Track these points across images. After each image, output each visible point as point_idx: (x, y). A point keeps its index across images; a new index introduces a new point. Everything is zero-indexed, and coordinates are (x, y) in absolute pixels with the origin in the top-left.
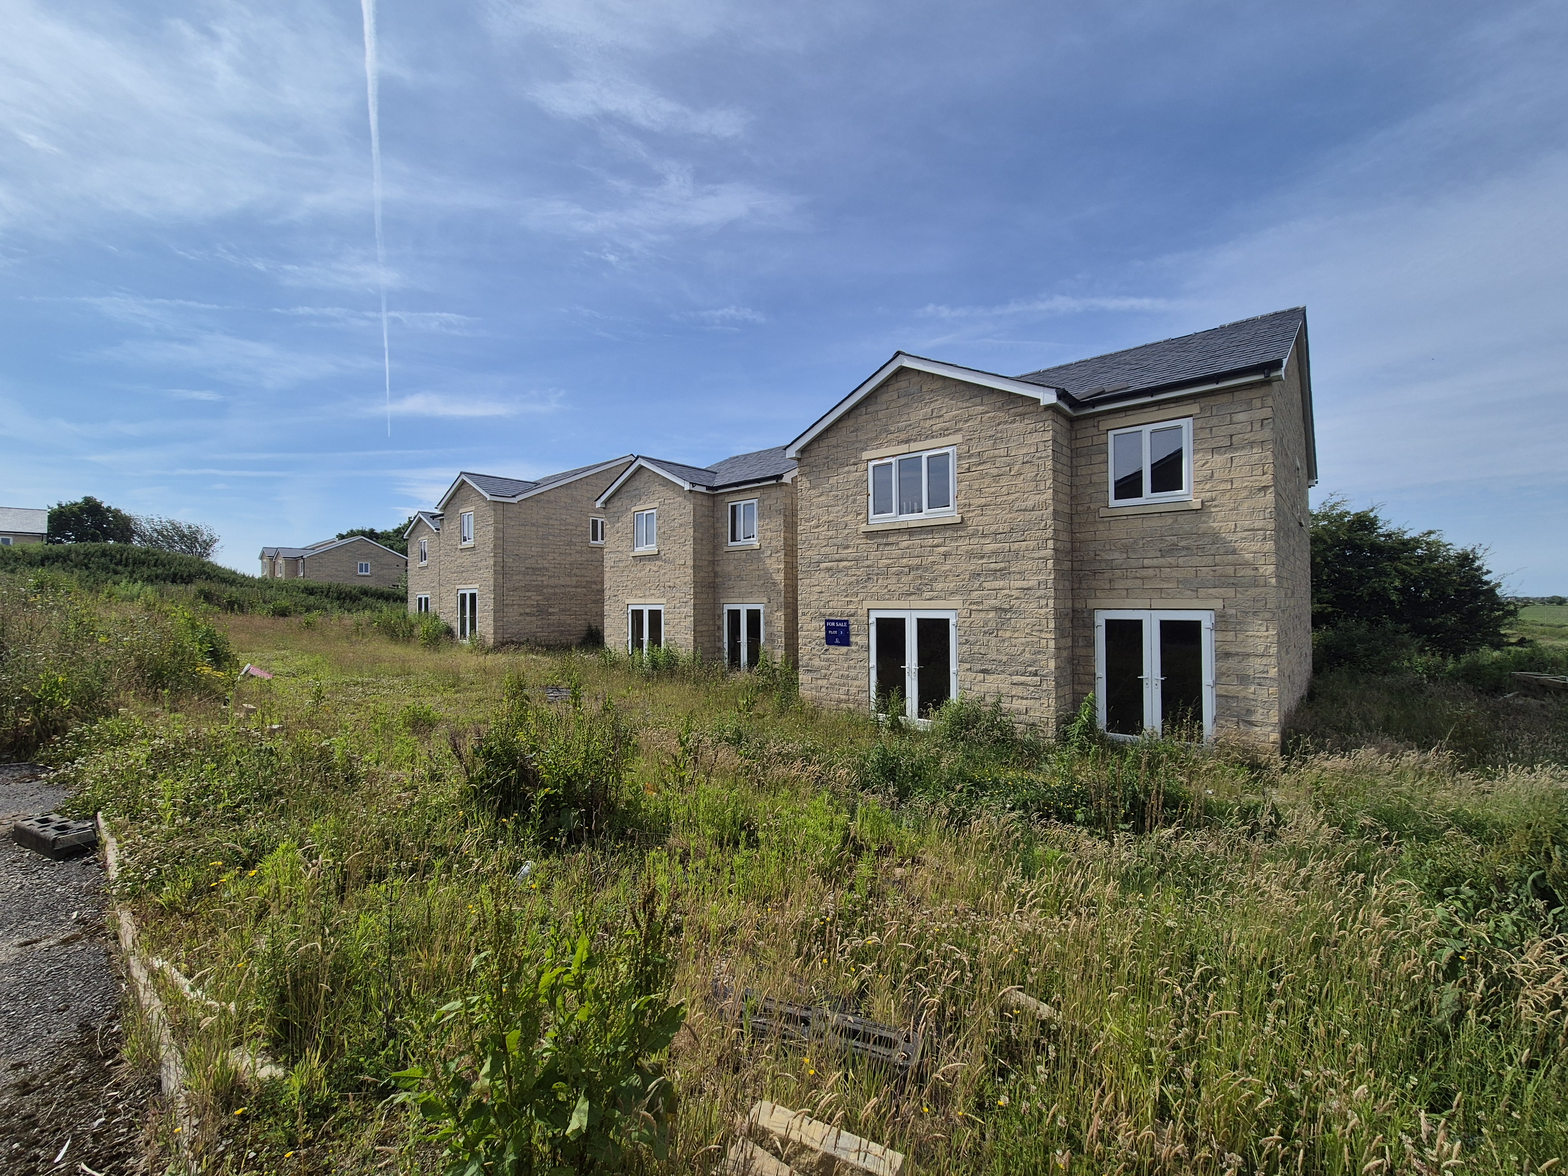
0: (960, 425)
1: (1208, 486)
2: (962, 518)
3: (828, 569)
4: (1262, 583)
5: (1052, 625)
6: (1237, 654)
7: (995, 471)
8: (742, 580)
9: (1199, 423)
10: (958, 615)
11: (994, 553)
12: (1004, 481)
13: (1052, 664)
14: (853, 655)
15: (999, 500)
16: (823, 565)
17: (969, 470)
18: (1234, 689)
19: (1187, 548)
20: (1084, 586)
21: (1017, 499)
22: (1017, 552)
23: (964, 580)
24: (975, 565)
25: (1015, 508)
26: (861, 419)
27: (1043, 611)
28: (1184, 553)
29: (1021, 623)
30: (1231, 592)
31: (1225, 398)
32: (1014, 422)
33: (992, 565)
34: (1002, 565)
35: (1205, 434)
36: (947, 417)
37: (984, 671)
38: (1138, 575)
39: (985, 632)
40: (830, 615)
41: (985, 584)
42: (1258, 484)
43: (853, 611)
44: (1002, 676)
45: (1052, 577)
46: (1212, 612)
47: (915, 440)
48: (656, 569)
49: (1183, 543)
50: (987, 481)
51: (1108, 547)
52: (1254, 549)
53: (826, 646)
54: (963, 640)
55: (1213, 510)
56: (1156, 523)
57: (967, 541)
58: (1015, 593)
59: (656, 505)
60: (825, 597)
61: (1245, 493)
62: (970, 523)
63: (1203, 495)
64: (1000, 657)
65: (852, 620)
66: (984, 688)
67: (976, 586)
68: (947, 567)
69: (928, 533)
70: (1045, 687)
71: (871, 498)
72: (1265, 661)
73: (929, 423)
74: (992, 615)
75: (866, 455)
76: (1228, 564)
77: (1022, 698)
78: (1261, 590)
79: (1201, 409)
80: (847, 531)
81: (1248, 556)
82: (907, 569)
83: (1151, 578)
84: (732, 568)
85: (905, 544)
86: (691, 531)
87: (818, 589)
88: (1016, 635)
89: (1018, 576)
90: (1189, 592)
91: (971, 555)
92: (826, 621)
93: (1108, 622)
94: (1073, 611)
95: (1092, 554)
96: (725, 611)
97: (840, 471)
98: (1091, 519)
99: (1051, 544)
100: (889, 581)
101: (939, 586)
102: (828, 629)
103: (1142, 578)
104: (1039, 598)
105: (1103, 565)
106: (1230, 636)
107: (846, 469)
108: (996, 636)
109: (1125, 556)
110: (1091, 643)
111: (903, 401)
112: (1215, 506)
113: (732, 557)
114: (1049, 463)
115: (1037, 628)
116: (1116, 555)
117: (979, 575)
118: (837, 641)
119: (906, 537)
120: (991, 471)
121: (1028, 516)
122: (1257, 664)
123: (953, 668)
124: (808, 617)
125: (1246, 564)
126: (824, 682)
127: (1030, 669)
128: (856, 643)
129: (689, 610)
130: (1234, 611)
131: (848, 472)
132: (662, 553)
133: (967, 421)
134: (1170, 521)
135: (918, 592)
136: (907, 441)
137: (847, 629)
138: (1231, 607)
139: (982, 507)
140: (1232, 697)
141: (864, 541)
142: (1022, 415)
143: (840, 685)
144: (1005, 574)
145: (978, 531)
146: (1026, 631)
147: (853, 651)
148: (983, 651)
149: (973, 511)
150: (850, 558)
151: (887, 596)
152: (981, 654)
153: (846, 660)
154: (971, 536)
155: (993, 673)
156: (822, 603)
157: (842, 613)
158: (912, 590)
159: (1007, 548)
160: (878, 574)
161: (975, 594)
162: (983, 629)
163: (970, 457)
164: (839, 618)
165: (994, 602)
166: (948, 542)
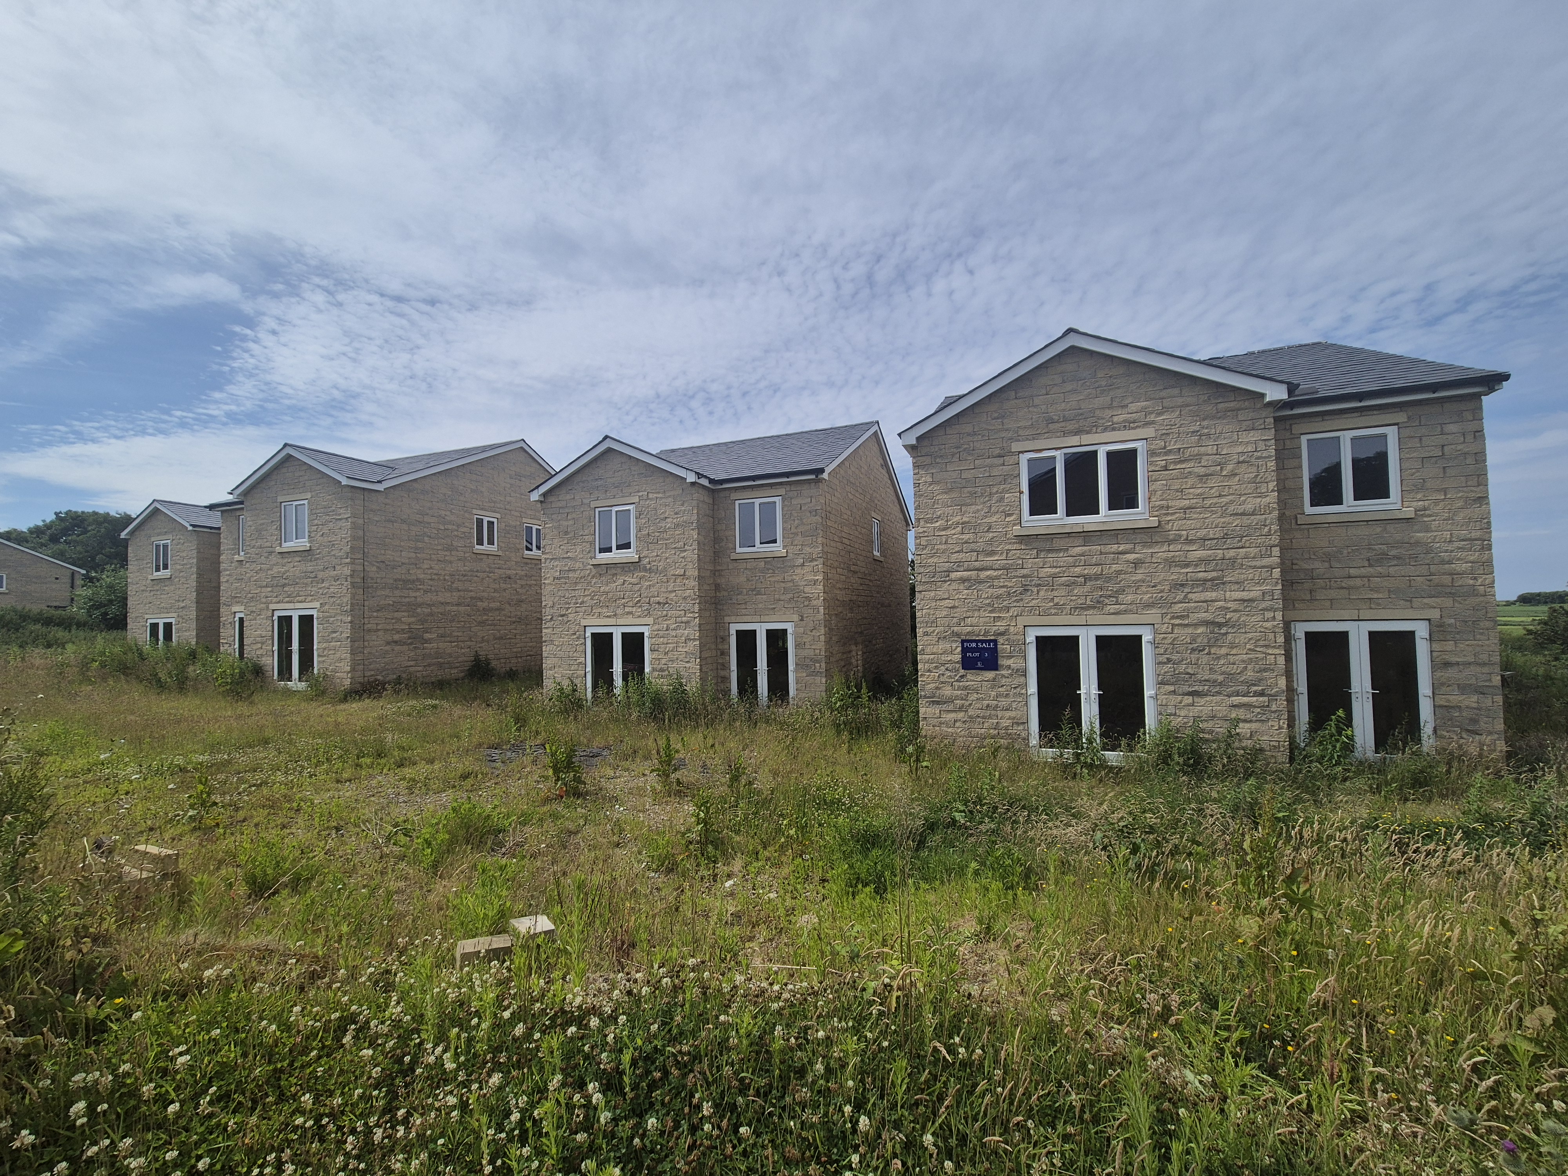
0: (1152, 417)
1: (1419, 496)
2: (1159, 522)
3: (963, 580)
4: (1482, 592)
5: (1280, 640)
6: (1458, 664)
7: (1202, 471)
9: (1406, 432)
10: (1156, 632)
11: (1201, 560)
12: (1214, 482)
13: (1282, 682)
14: (1005, 681)
15: (1208, 502)
17: (1165, 468)
18: (1456, 699)
19: (1398, 558)
21: (1232, 502)
22: (1233, 560)
23: (1162, 591)
24: (1177, 574)
25: (1230, 512)
26: (1009, 404)
27: (1269, 625)
28: (1395, 562)
29: (1241, 639)
30: (1448, 602)
31: (1433, 409)
32: (1222, 418)
33: (1201, 575)
34: (1214, 574)
35: (1412, 443)
36: (1133, 407)
37: (1193, 694)
38: (1343, 585)
39: (1193, 650)
40: (968, 634)
41: (1190, 596)
42: (1471, 494)
43: (1002, 629)
44: (1219, 698)
45: (1279, 587)
46: (1427, 622)
47: (1088, 433)
48: (634, 580)
49: (1393, 552)
50: (1190, 482)
51: (1306, 556)
52: (1471, 558)
53: (962, 672)
54: (1163, 659)
55: (1427, 519)
56: (1361, 531)
57: (1165, 548)
58: (1232, 605)
59: (636, 500)
60: (959, 613)
61: (1460, 504)
62: (1169, 527)
63: (1415, 504)
64: (1214, 677)
65: (1001, 640)
66: (1194, 711)
67: (1180, 597)
68: (1139, 577)
69: (1110, 538)
70: (1274, 707)
71: (1025, 497)
72: (1486, 669)
73: (1107, 413)
74: (1202, 629)
75: (1016, 447)
77: (1245, 721)
78: (1482, 599)
79: (1407, 418)
80: (991, 535)
81: (1466, 566)
82: (1082, 580)
83: (1358, 588)
84: (743, 579)
85: (1078, 550)
86: (695, 533)
87: (947, 603)
88: (1234, 651)
89: (1236, 587)
90: (1402, 602)
91: (1170, 563)
92: (963, 642)
93: (1308, 634)
96: (733, 632)
97: (978, 463)
99: (1276, 551)
100: (1056, 593)
101: (1128, 598)
102: (964, 650)
103: (1349, 588)
104: (1264, 610)
105: (1303, 575)
106: (1449, 646)
107: (988, 461)
108: (1209, 653)
110: (1289, 657)
111: (1069, 387)
112: (1430, 516)
113: (743, 565)
114: (1272, 465)
115: (1261, 643)
116: (1317, 564)
117: (1182, 585)
118: (979, 665)
119: (1080, 541)
121: (1246, 520)
122: (1480, 672)
123: (1149, 691)
124: (933, 638)
125: (1464, 573)
126: (961, 715)
127: (1255, 688)
128: (1009, 667)
129: (693, 632)
130: (1453, 621)
131: (991, 466)
132: (646, 561)
133: (1160, 414)
134: (1379, 530)
135: (1098, 605)
136: (1078, 432)
137: (995, 651)
138: (1450, 617)
139: (1185, 509)
140: (1451, 707)
141: (1015, 546)
142: (1238, 410)
143: (983, 717)
144: (1217, 584)
145: (1180, 536)
146: (1248, 646)
147: (1003, 676)
148: (1190, 671)
149: (1172, 514)
150: (997, 566)
151: (1053, 611)
152: (1188, 673)
153: (993, 687)
154: (1170, 542)
155: (1206, 695)
156: (955, 620)
157: (986, 633)
158: (1088, 602)
159: (1220, 556)
160: (1039, 585)
161: (1178, 608)
162: (1191, 646)
163: (1166, 454)
164: (981, 638)
165: (1203, 615)
166: (1138, 548)
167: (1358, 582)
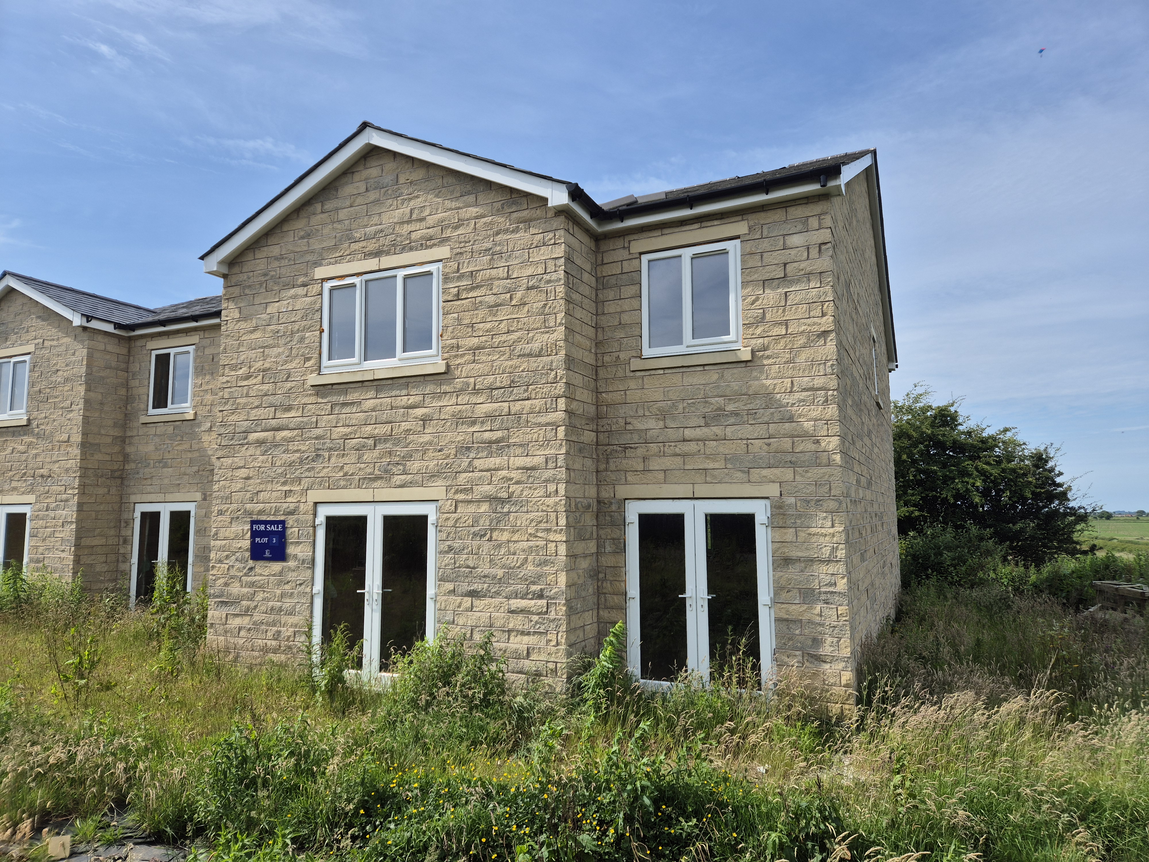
0: (448, 233)
1: (759, 331)
2: (448, 366)
3: (260, 443)
4: (825, 461)
5: (563, 521)
6: (799, 560)
7: (491, 299)
8: (165, 466)
9: (749, 246)
10: (439, 510)
11: (490, 416)
12: (503, 314)
13: (563, 579)
14: (291, 576)
15: (497, 340)
16: (253, 437)
17: (458, 297)
18: (796, 610)
19: (735, 414)
20: (612, 466)
21: (519, 340)
22: (518, 415)
23: (448, 457)
24: (464, 434)
25: (517, 352)
26: (317, 219)
27: (551, 501)
28: (732, 420)
29: (523, 520)
30: (788, 474)
31: (778, 215)
32: (516, 231)
33: (487, 435)
34: (499, 434)
35: (755, 261)
36: (431, 220)
37: (473, 594)
38: (677, 450)
39: (475, 535)
40: (260, 512)
41: (477, 463)
42: (816, 328)
43: (292, 506)
44: (496, 601)
45: (563, 451)
46: (767, 502)
47: (388, 253)
48: (21, 448)
49: (730, 407)
50: (481, 313)
51: (640, 412)
52: (814, 414)
53: (251, 563)
54: (444, 546)
55: (765, 362)
56: (697, 379)
57: (454, 400)
58: (515, 475)
59: (31, 348)
60: (253, 485)
61: (802, 340)
62: (457, 373)
63: (753, 342)
64: (493, 571)
65: (290, 521)
66: (471, 619)
67: (465, 464)
68: (426, 438)
69: (400, 387)
70: (552, 615)
71: (325, 336)
72: (832, 569)
73: (406, 229)
74: (484, 507)
75: (320, 273)
76: (785, 436)
77: (523, 633)
78: (824, 470)
79: (750, 228)
80: (289, 385)
81: (808, 425)
82: (371, 442)
83: (693, 455)
84: (151, 448)
85: (370, 404)
86: (82, 389)
87: (243, 473)
88: (516, 537)
89: (520, 450)
90: (739, 475)
91: (459, 419)
92: (253, 523)
93: (643, 518)
94: (599, 502)
95: (621, 422)
96: (137, 515)
97: (284, 294)
98: (621, 373)
99: (562, 403)
100: (346, 460)
101: (415, 465)
102: (255, 534)
103: (684, 455)
104: (547, 481)
105: (636, 438)
106: (789, 534)
107: (292, 292)
108: (490, 540)
109: (661, 424)
110: (621, 549)
111: (373, 196)
112: (768, 357)
113: (152, 430)
114: (561, 290)
115: (543, 526)
116: (652, 424)
117: (468, 449)
118: (267, 554)
119: (371, 394)
120: (487, 299)
121: (534, 363)
122: (823, 572)
123: (431, 590)
124: (226, 518)
125: (805, 435)
126: (245, 621)
127: (534, 588)
128: (295, 557)
129: (70, 513)
130: (792, 500)
131: (295, 297)
132: (35, 424)
133: (456, 228)
134: (715, 377)
135: (385, 475)
136: (377, 254)
137: (282, 535)
138: (790, 494)
139: (476, 349)
140: (794, 621)
141: (313, 399)
142: (528, 222)
143: (268, 624)
144: (502, 447)
145: (468, 384)
146: (529, 531)
147: (290, 569)
148: (471, 563)
149: (462, 356)
150: (291, 426)
151: (342, 483)
152: (468, 567)
153: (279, 583)
154: (459, 392)
155: (485, 596)
156: (248, 495)
157: (277, 510)
158: (377, 472)
159: (506, 410)
160: (331, 449)
161: (463, 478)
162: (473, 530)
163: (459, 278)
164: (271, 518)
165: (487, 489)
166: (428, 400)
167: (692, 447)
